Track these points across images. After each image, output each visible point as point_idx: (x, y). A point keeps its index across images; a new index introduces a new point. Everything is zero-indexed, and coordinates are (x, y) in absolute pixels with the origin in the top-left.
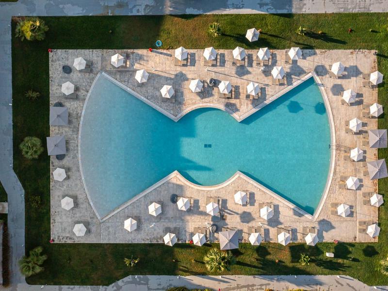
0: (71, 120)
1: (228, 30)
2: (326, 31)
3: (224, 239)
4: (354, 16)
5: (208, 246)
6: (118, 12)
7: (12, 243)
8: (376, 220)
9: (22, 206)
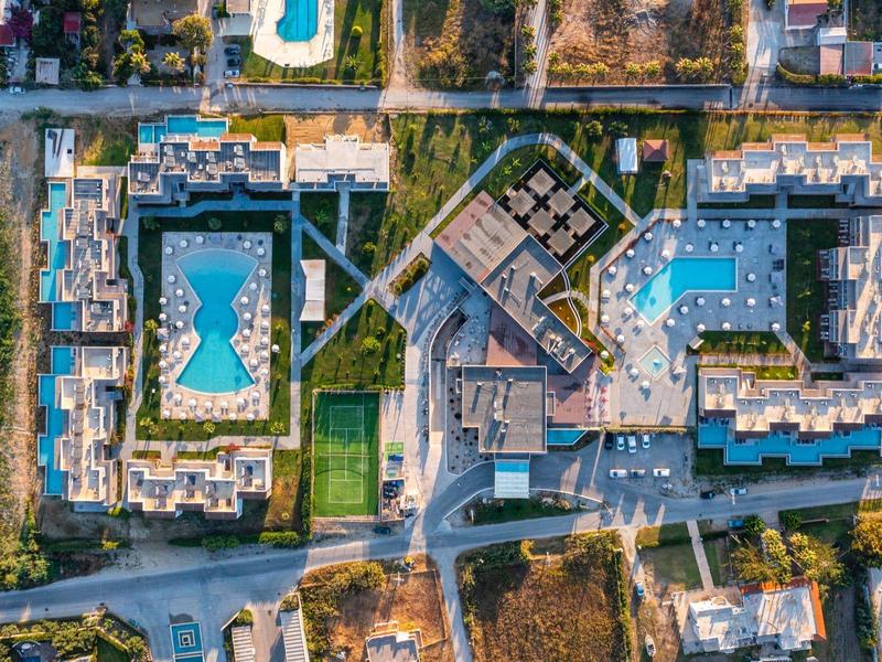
0: (231, 246)
1: (282, 335)
2: (281, 391)
3: (163, 331)
4: (289, 407)
5: (160, 324)
6: (293, 273)
7: (165, 210)
8: (173, 418)
9: (184, 216)
